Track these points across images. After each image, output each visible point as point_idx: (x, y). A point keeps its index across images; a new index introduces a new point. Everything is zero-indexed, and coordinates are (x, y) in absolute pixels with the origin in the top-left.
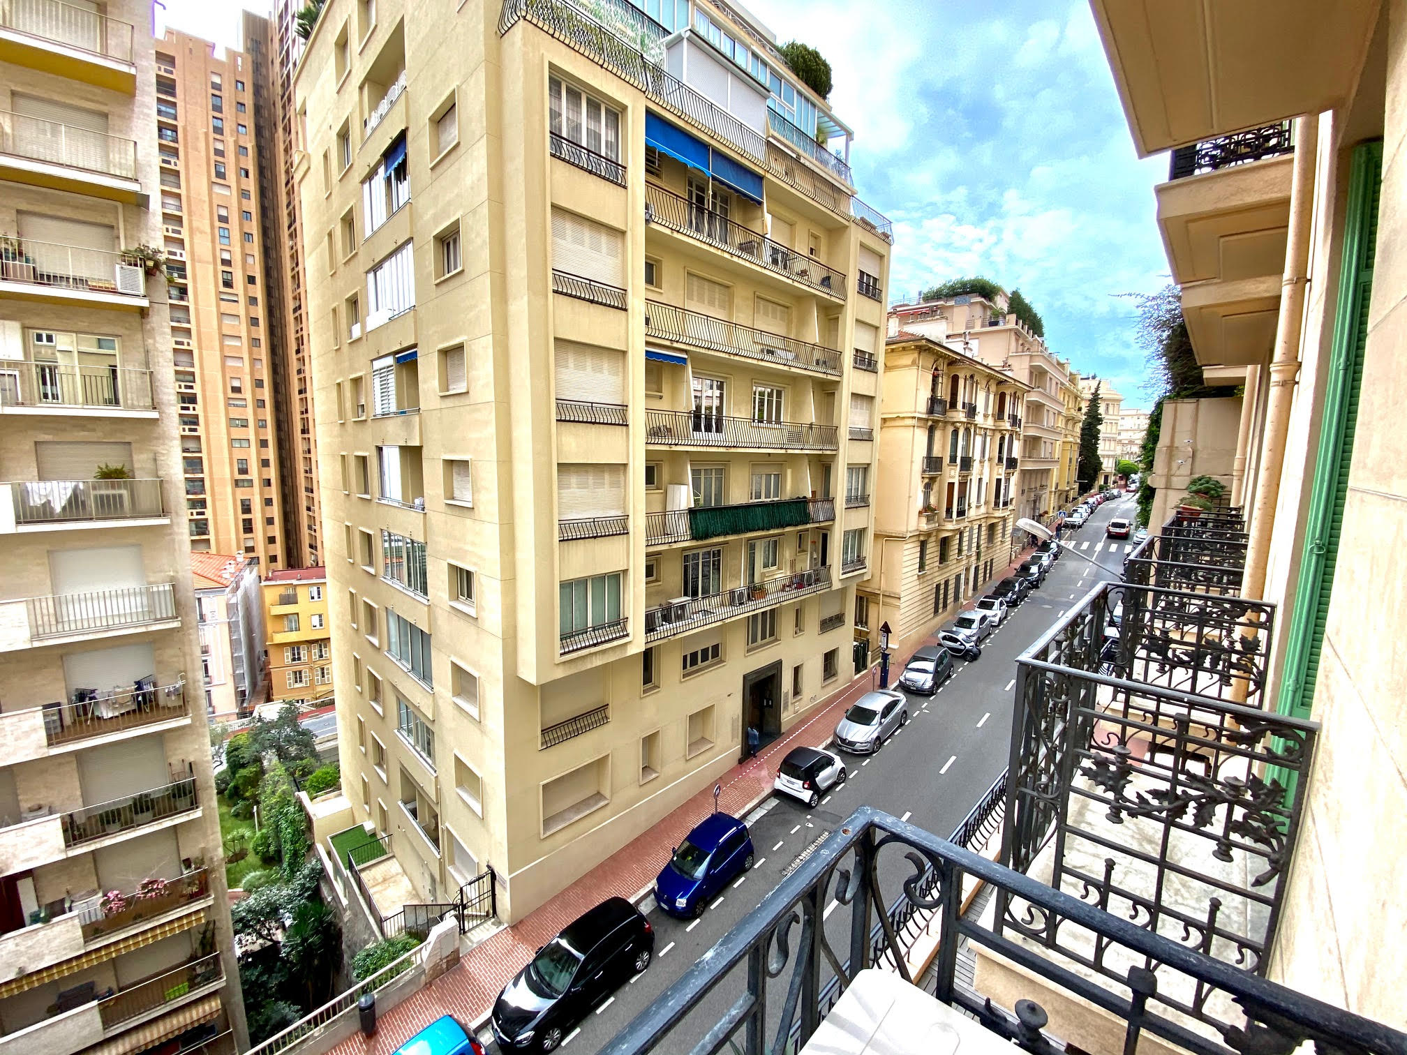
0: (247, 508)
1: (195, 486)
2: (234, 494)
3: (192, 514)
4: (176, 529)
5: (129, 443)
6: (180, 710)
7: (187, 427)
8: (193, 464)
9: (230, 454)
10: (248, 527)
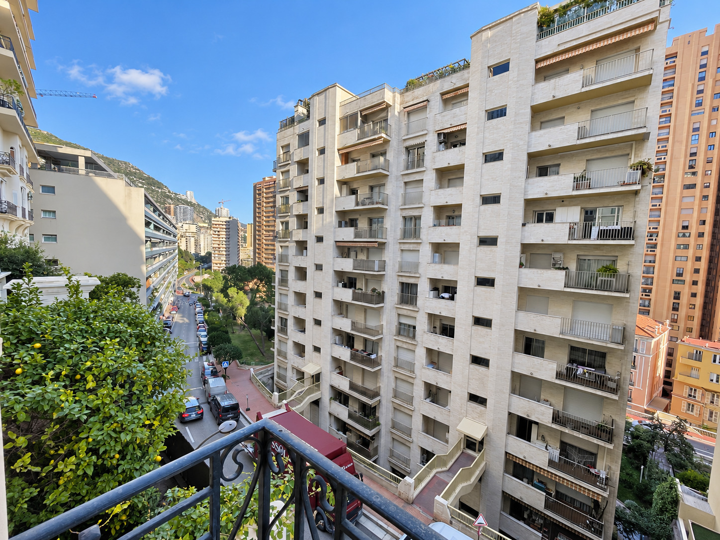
0: (677, 296)
1: (649, 281)
2: (671, 287)
3: (642, 295)
4: (631, 301)
5: (617, 256)
6: (614, 391)
7: (649, 250)
8: (649, 270)
9: (673, 264)
10: (675, 308)
